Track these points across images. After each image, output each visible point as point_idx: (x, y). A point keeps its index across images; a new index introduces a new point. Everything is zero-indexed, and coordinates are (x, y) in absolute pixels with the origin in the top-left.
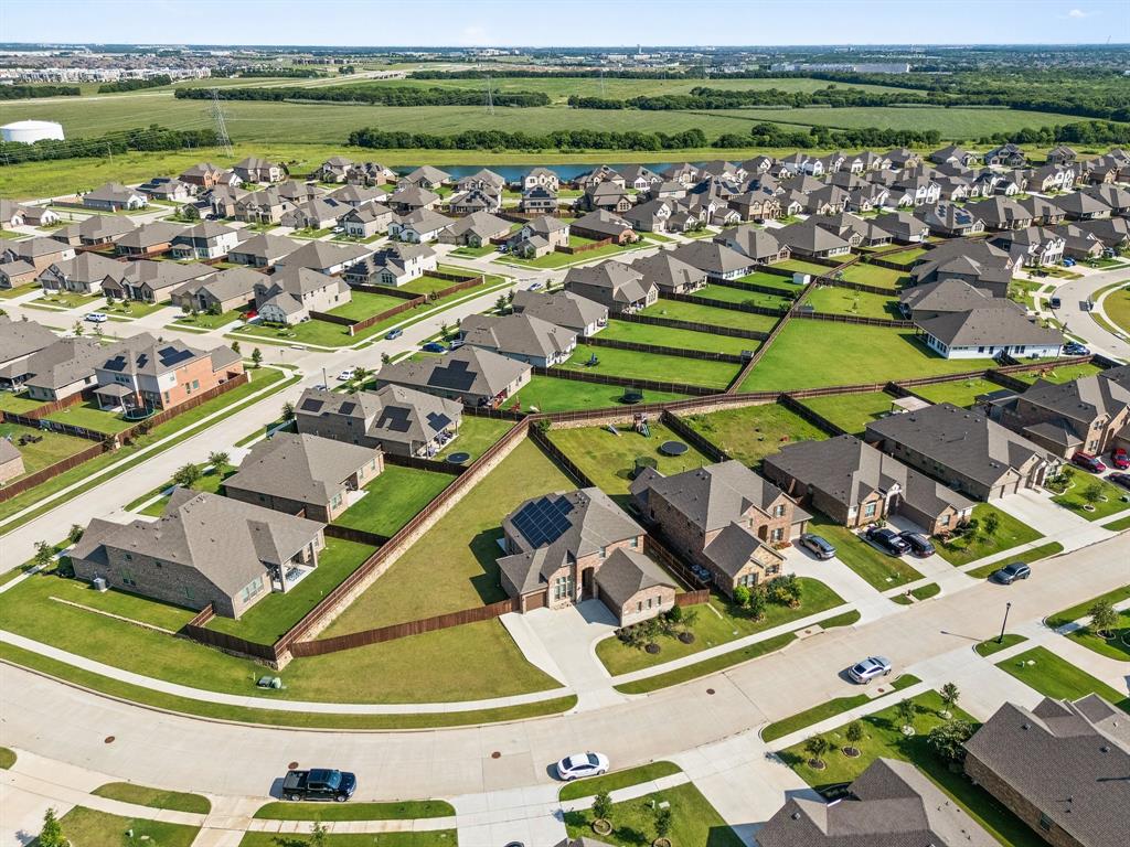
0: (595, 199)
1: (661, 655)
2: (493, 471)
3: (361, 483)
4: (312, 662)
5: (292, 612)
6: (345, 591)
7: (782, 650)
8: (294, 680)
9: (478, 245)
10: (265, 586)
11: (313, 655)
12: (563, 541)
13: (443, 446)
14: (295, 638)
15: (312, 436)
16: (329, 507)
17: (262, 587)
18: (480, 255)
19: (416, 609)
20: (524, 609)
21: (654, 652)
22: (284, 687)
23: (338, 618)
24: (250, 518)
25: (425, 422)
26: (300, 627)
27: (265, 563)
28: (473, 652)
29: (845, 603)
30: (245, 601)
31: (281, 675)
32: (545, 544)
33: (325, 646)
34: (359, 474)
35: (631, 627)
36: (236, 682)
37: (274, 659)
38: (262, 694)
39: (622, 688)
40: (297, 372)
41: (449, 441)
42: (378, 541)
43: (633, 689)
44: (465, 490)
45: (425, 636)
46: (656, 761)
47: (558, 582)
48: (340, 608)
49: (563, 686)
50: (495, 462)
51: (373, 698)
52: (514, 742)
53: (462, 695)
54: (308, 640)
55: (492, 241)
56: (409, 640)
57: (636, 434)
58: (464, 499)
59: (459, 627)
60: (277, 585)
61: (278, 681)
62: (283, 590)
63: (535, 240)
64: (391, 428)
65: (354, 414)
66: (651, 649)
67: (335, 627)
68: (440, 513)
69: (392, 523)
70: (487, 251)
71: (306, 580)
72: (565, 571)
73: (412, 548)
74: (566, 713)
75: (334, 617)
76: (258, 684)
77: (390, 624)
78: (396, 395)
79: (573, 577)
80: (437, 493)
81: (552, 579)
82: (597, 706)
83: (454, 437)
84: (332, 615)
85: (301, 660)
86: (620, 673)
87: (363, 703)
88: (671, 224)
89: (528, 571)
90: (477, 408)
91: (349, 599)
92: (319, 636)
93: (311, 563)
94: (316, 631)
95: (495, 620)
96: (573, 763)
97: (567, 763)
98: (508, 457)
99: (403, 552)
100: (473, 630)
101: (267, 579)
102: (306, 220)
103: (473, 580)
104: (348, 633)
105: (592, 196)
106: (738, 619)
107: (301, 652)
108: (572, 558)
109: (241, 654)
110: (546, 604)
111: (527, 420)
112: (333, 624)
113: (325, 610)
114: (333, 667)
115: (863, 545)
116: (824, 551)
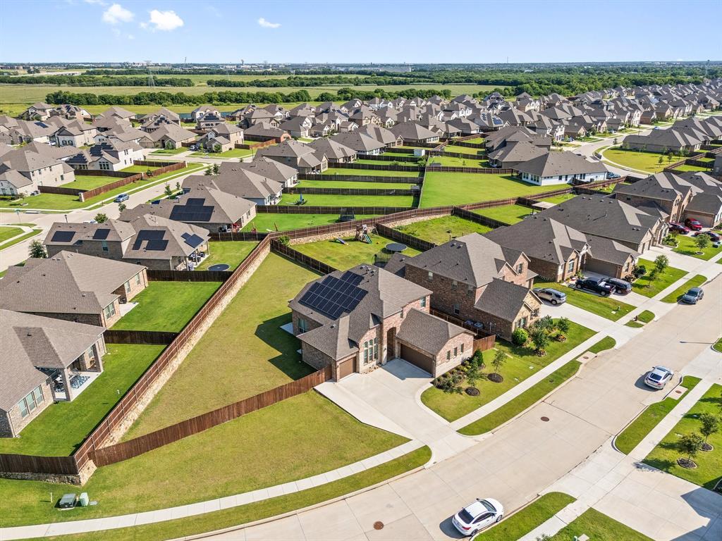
0: (253, 121)
1: (482, 396)
2: (252, 277)
3: (129, 296)
4: (122, 467)
5: (84, 419)
6: (144, 388)
7: (577, 375)
8: (104, 492)
9: (173, 148)
10: (46, 398)
11: (122, 460)
12: (363, 306)
13: (199, 263)
14: (97, 444)
15: (73, 253)
16: (104, 315)
17: (43, 398)
18: (176, 153)
19: (225, 394)
20: (338, 377)
21: (475, 394)
22: (94, 503)
23: (140, 417)
24: (17, 325)
25: (181, 242)
26: (101, 431)
27: (43, 370)
28: (301, 425)
29: (596, 333)
30: (24, 415)
31: (87, 489)
32: (344, 313)
33: (135, 448)
34: (126, 287)
35: (445, 376)
36: (26, 509)
37: (75, 472)
38: (66, 517)
39: (464, 431)
40: (35, 228)
41: (202, 259)
42: (166, 339)
43: (476, 430)
44: (233, 293)
45: (245, 418)
46: (543, 493)
47: (366, 346)
48: (140, 407)
49: (410, 440)
50: (252, 269)
51: (210, 493)
52: (389, 506)
53: (310, 469)
54: (112, 444)
55: (183, 145)
56: (229, 425)
57: (359, 243)
58: (234, 300)
59: (278, 404)
60: (60, 395)
61: (84, 497)
62: (68, 398)
63: (220, 139)
64: (148, 248)
65: (109, 238)
66: (471, 392)
67: (140, 427)
68: (217, 311)
69: (172, 324)
70: (180, 151)
71: (93, 385)
72: (371, 334)
73: (199, 343)
74: (427, 465)
75: (136, 417)
76: (58, 505)
77: (201, 413)
78: (148, 221)
79: (379, 340)
80: (208, 297)
81: (361, 344)
82: (452, 453)
83: (206, 256)
84: (133, 415)
85: (107, 469)
86: (456, 418)
87: (199, 501)
88: (313, 132)
89: (337, 338)
90: (219, 234)
91: (148, 397)
92: (122, 438)
93: (95, 368)
94: (119, 434)
95: (311, 392)
96: (473, 515)
97: (465, 516)
98: (260, 267)
99: (191, 348)
100: (293, 404)
101: (47, 388)
102: (21, 137)
103: (272, 361)
104: (157, 430)
105: (250, 119)
106: (525, 357)
107: (105, 460)
108: (378, 320)
109: (29, 475)
110: (355, 370)
111: (267, 239)
112: (136, 424)
113: (126, 409)
114: (150, 468)
115: (577, 293)
116: (559, 297)
